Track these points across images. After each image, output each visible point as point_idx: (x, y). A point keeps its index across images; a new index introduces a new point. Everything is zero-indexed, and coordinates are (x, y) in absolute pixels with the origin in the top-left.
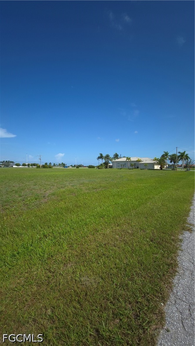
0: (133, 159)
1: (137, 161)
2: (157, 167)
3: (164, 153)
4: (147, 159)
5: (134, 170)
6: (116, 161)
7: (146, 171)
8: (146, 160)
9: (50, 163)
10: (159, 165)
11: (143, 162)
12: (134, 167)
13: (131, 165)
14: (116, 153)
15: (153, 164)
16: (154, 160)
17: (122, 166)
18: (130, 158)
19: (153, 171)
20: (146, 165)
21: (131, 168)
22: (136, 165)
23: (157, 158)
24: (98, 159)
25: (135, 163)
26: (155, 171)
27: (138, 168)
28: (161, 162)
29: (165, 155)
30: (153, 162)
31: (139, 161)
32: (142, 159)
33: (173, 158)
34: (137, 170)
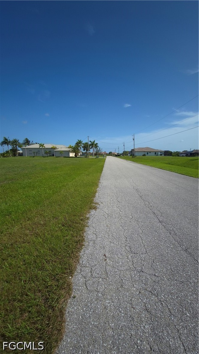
0: (48, 146)
1: (52, 148)
2: (72, 155)
3: (78, 141)
4: (62, 146)
5: (49, 158)
6: (26, 147)
7: (62, 159)
8: (62, 147)
10: (74, 152)
11: (58, 150)
12: (48, 155)
13: (46, 153)
14: (27, 139)
15: (68, 152)
16: (69, 148)
17: (35, 153)
18: (43, 144)
19: (68, 158)
20: (61, 152)
21: (46, 155)
22: (51, 153)
23: (72, 146)
25: (50, 150)
26: (70, 158)
27: (53, 155)
28: (75, 150)
29: (79, 143)
30: (68, 149)
31: (55, 148)
32: (57, 146)
33: (86, 147)
34: (52, 157)
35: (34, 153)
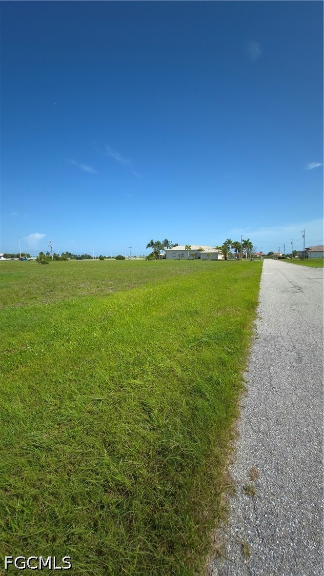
0: (193, 248)
1: (198, 250)
2: (221, 257)
3: (227, 241)
4: (208, 247)
5: (195, 261)
6: (171, 249)
7: (210, 262)
8: (208, 249)
9: (48, 253)
10: (222, 254)
11: (205, 252)
12: (194, 257)
13: (192, 255)
14: (166, 240)
15: (217, 254)
16: (215, 249)
17: (181, 256)
18: (190, 246)
20: (208, 254)
21: (191, 258)
22: (197, 255)
23: (219, 247)
24: (147, 248)
25: (197, 252)
27: (199, 258)
28: (224, 250)
29: (228, 243)
30: (217, 251)
31: (201, 250)
32: (203, 247)
33: (237, 246)
34: (198, 260)
35: (179, 255)
